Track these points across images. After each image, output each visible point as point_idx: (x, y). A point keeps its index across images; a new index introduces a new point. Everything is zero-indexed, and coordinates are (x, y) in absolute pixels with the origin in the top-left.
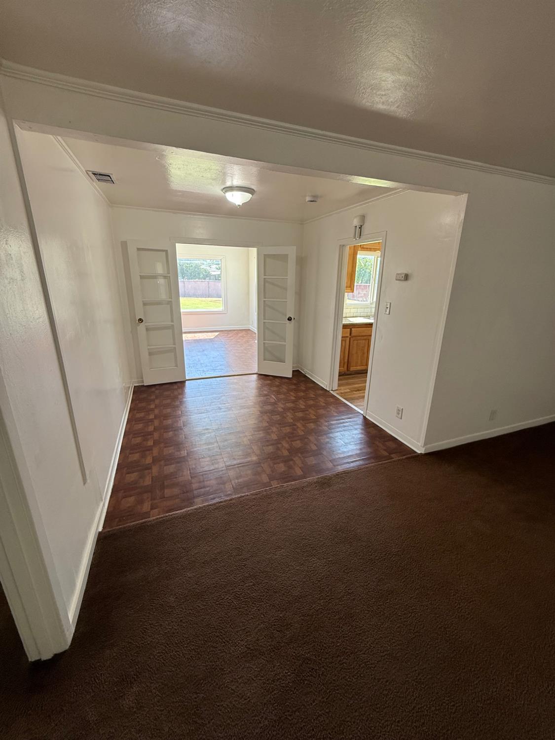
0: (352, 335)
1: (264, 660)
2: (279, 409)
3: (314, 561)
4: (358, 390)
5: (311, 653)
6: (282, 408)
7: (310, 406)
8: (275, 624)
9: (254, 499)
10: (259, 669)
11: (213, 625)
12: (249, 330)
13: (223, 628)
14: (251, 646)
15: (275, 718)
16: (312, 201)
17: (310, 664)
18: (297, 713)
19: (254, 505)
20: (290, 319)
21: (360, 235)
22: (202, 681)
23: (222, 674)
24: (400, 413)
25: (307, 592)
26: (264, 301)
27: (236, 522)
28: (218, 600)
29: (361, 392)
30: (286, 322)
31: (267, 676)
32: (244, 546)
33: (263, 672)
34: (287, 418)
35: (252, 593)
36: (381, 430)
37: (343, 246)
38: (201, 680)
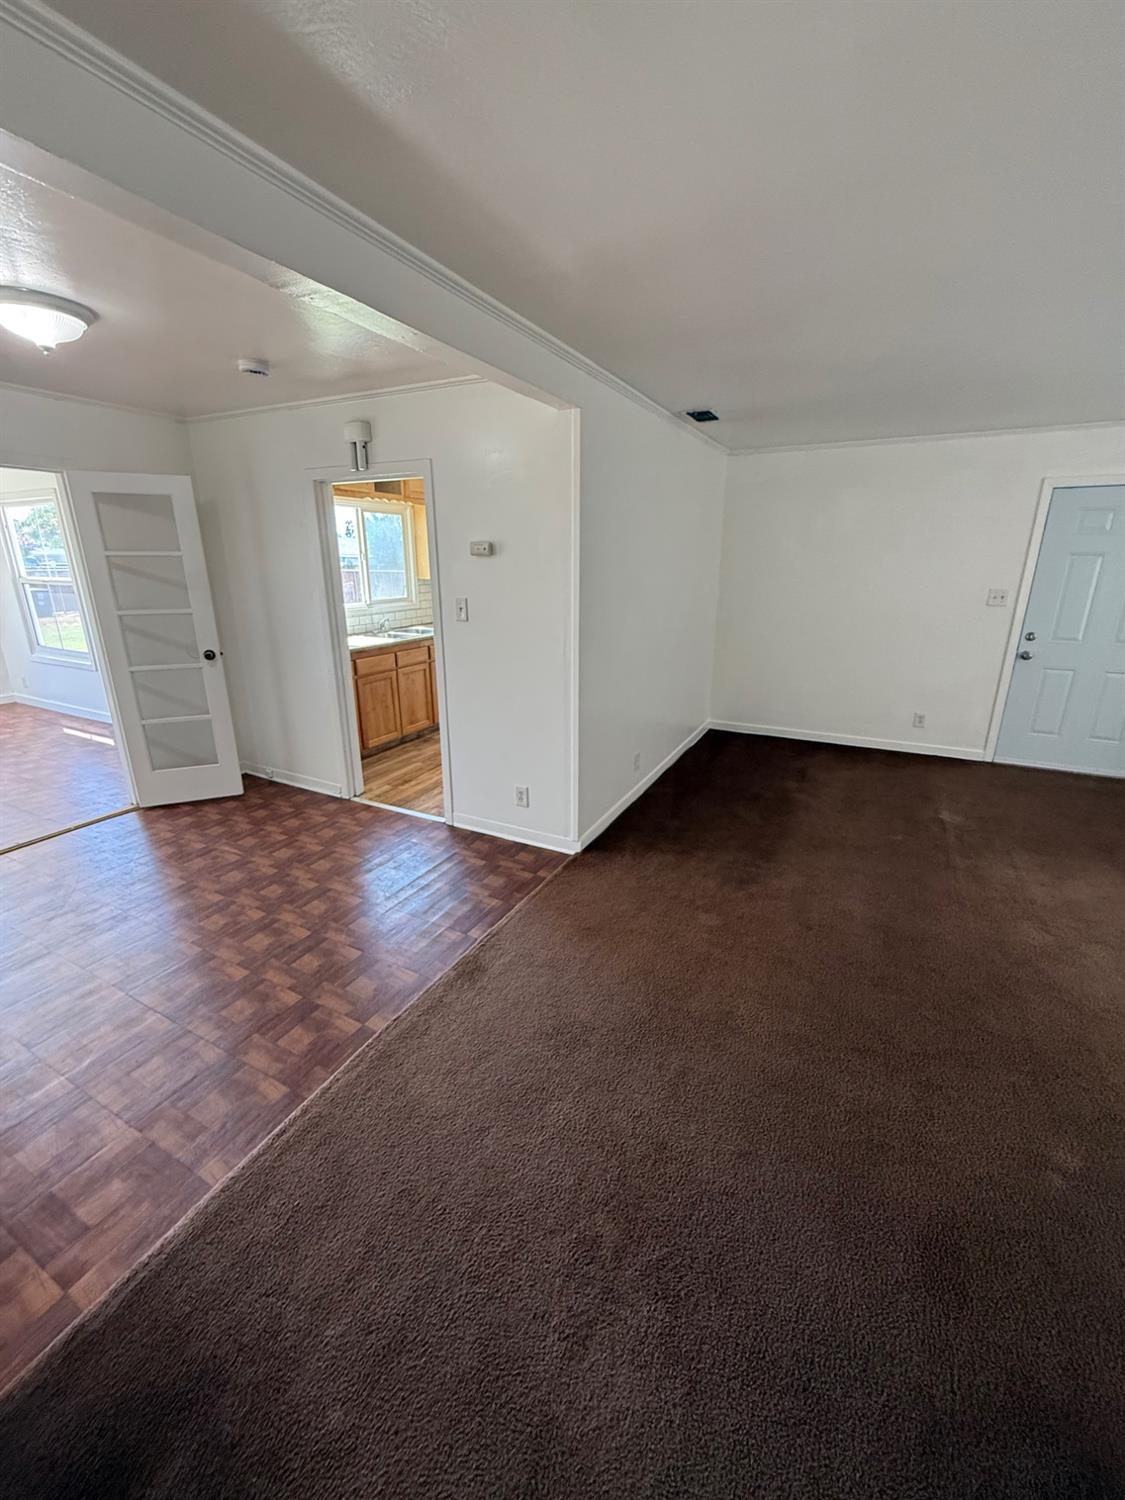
0: (359, 673)
1: (605, 1328)
2: (264, 870)
3: (555, 1108)
4: (406, 782)
5: (658, 1247)
6: (271, 866)
7: (334, 841)
8: (576, 1256)
9: (359, 1076)
10: (609, 1351)
11: (472, 1368)
12: (15, 704)
13: (495, 1354)
14: (567, 1331)
15: (686, 1389)
16: (255, 372)
17: (668, 1264)
18: (705, 1348)
19: (369, 1090)
20: (210, 656)
21: (367, 463)
22: (533, 1482)
23: (557, 1428)
24: (525, 797)
25: (583, 1163)
26: (120, 617)
27: (356, 1147)
28: (444, 1317)
29: (413, 783)
30: (200, 665)
31: (628, 1346)
32: (412, 1178)
33: (617, 1348)
34: (300, 882)
35: (498, 1245)
36: (492, 839)
37: (322, 482)
38: (530, 1483)
